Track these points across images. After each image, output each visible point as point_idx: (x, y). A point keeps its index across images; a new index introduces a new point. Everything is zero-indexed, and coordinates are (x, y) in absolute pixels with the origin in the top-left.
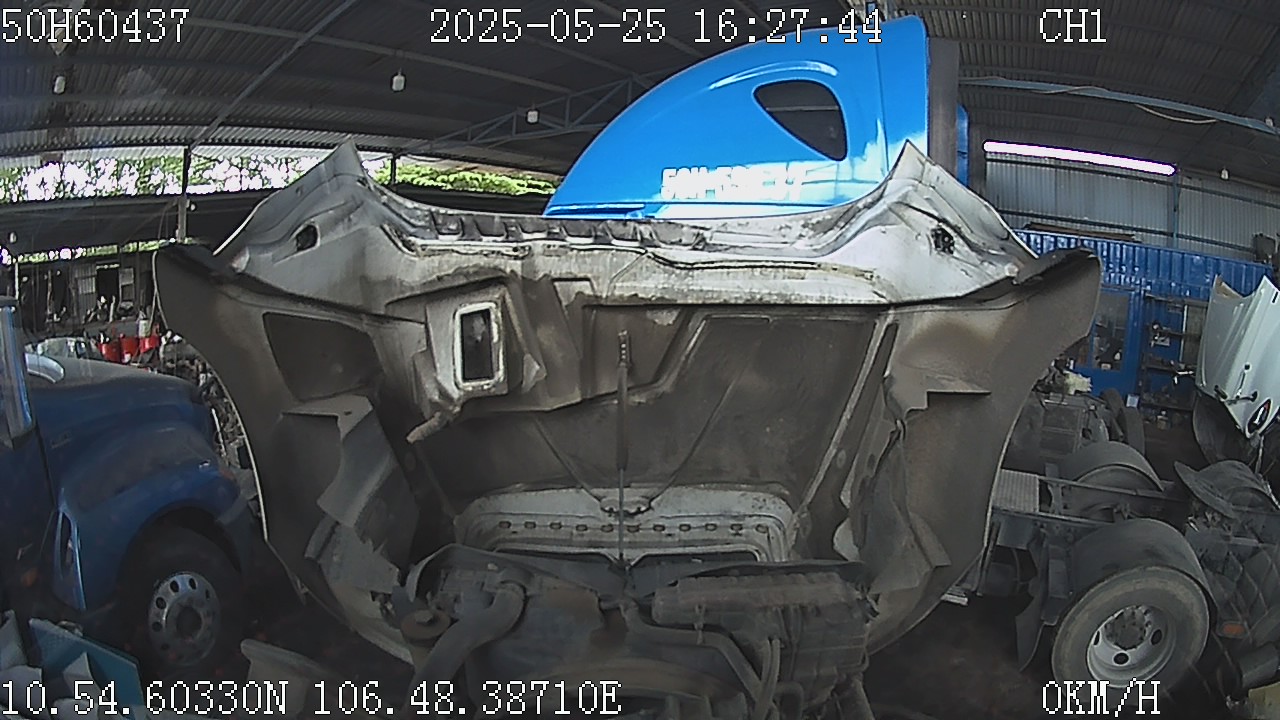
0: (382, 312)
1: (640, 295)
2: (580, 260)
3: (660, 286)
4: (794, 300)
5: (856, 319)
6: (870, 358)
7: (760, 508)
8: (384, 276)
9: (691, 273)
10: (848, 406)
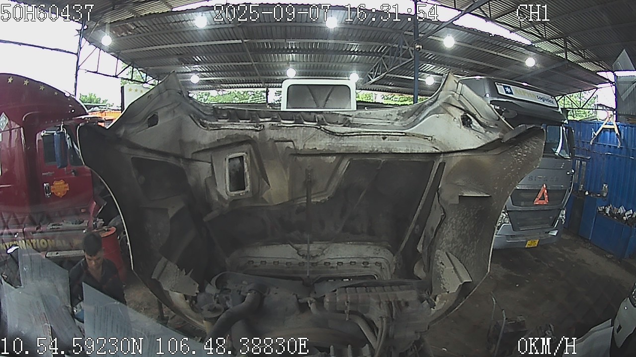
0: (190, 158)
1: (318, 149)
2: (288, 132)
3: (328, 144)
4: (393, 151)
5: (424, 160)
6: (431, 179)
7: (377, 254)
8: (191, 139)
9: (342, 138)
10: (421, 204)
